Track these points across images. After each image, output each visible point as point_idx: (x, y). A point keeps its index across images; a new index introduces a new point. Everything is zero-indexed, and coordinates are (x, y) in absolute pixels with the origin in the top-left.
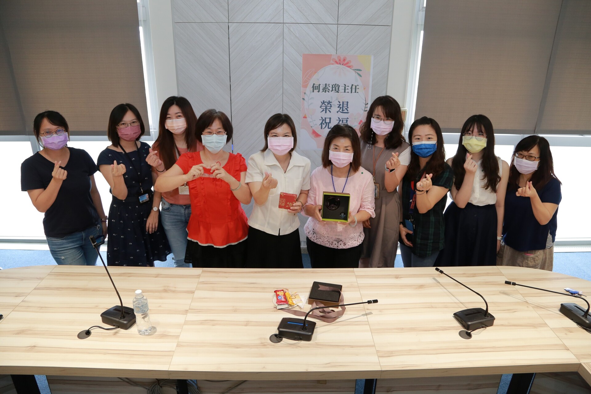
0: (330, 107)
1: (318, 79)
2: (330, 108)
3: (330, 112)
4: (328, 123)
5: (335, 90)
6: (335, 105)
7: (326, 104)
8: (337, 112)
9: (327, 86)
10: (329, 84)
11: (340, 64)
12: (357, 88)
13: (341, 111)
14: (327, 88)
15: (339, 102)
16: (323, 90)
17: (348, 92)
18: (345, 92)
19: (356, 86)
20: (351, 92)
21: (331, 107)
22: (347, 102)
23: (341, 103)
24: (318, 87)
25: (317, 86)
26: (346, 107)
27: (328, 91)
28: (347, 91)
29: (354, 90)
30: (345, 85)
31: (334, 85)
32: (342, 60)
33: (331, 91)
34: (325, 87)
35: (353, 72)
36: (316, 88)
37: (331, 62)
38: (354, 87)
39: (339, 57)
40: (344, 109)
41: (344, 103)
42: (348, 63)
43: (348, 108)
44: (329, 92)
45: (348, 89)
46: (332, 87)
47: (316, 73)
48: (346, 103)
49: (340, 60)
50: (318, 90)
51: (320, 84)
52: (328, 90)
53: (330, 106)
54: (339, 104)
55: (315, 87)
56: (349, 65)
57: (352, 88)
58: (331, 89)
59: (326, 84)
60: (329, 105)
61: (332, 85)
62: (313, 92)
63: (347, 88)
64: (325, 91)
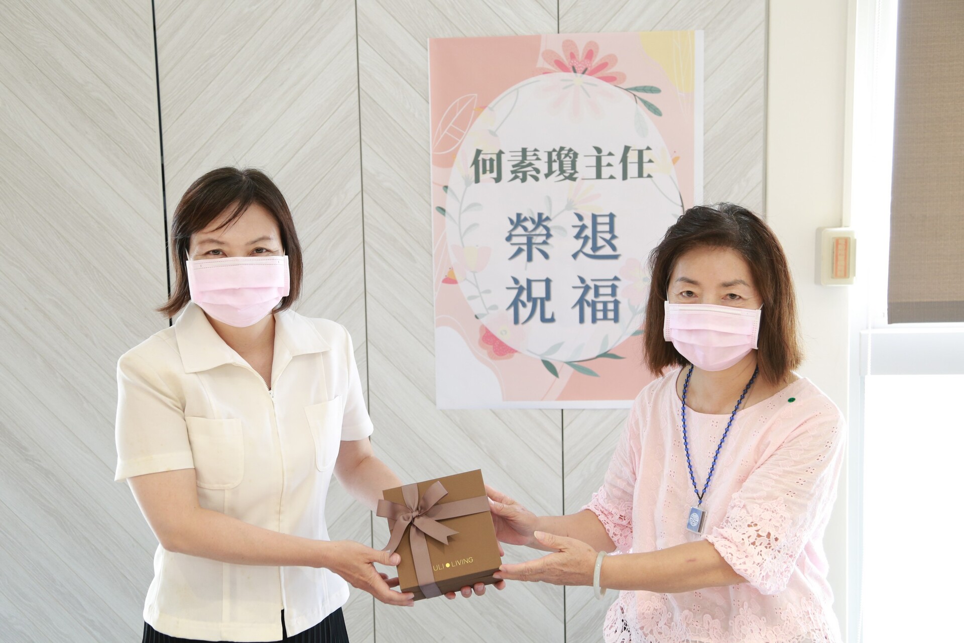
0: (544, 238)
1: (493, 134)
2: (545, 243)
3: (546, 256)
4: (539, 302)
5: (562, 171)
6: (561, 228)
7: (529, 225)
8: (575, 256)
9: (530, 158)
10: (536, 150)
11: (575, 71)
12: (646, 159)
13: (588, 249)
14: (530, 165)
15: (580, 218)
16: (513, 172)
17: (612, 177)
18: (599, 176)
19: (641, 153)
20: (625, 177)
21: (548, 235)
22: (612, 216)
23: (588, 222)
24: (495, 163)
25: (491, 160)
26: (608, 236)
27: (532, 176)
28: (605, 172)
29: (633, 169)
30: (599, 150)
31: (554, 150)
32: (581, 54)
33: (547, 176)
34: (522, 162)
35: (628, 98)
36: (488, 168)
37: (541, 63)
38: (633, 157)
39: (568, 45)
40: (600, 242)
41: (600, 220)
42: (603, 66)
43: (614, 237)
44: (536, 179)
45: (609, 165)
46: (550, 162)
47: (484, 107)
48: (607, 220)
49: (573, 56)
50: (495, 175)
51: (500, 153)
52: (534, 173)
53: (544, 232)
54: (580, 224)
55: (484, 161)
56: (608, 72)
57: (624, 160)
58: (544, 169)
59: (524, 151)
60: (541, 230)
61: (550, 154)
62: (477, 180)
63: (604, 162)
64: (520, 175)
